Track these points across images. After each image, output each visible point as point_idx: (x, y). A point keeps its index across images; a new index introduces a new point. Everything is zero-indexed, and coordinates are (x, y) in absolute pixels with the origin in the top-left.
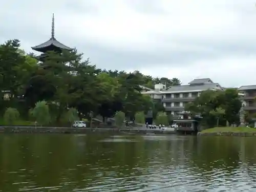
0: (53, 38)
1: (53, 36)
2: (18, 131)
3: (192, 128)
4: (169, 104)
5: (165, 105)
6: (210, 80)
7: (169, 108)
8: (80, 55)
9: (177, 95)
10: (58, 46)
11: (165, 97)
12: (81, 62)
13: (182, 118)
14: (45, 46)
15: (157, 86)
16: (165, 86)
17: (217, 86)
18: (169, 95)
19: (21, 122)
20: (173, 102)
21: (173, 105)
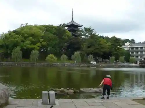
0: (73, 21)
1: (72, 19)
2: (67, 66)
4: (133, 52)
5: (130, 53)
7: (133, 54)
8: (92, 30)
9: (137, 48)
10: (75, 24)
11: (131, 49)
14: (68, 25)
15: (126, 44)
18: (133, 48)
19: (68, 61)
21: (135, 53)
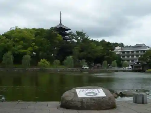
0: (61, 24)
1: (61, 22)
3: (141, 68)
4: (124, 56)
5: (122, 57)
6: (144, 45)
7: (124, 58)
8: (85, 34)
9: (128, 52)
11: (122, 53)
12: (85, 37)
13: (136, 64)
16: (120, 47)
17: (149, 47)
18: (124, 52)
19: (61, 66)
20: (126, 56)
